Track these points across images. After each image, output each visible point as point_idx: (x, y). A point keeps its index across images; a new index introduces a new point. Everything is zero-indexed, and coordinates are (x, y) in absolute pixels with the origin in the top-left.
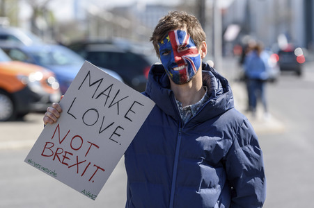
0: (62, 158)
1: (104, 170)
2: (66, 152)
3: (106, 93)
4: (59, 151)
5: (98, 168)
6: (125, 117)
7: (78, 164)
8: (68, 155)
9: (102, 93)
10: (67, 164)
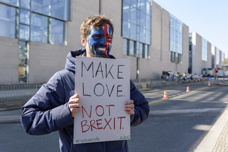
0: (96, 126)
1: (125, 117)
2: (97, 121)
3: (100, 69)
4: (92, 123)
5: (121, 118)
6: (118, 78)
7: (108, 123)
8: (99, 122)
9: (97, 71)
10: (102, 128)
